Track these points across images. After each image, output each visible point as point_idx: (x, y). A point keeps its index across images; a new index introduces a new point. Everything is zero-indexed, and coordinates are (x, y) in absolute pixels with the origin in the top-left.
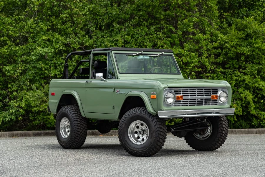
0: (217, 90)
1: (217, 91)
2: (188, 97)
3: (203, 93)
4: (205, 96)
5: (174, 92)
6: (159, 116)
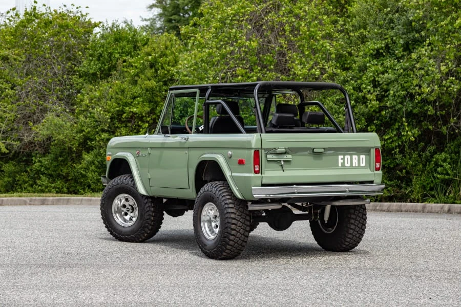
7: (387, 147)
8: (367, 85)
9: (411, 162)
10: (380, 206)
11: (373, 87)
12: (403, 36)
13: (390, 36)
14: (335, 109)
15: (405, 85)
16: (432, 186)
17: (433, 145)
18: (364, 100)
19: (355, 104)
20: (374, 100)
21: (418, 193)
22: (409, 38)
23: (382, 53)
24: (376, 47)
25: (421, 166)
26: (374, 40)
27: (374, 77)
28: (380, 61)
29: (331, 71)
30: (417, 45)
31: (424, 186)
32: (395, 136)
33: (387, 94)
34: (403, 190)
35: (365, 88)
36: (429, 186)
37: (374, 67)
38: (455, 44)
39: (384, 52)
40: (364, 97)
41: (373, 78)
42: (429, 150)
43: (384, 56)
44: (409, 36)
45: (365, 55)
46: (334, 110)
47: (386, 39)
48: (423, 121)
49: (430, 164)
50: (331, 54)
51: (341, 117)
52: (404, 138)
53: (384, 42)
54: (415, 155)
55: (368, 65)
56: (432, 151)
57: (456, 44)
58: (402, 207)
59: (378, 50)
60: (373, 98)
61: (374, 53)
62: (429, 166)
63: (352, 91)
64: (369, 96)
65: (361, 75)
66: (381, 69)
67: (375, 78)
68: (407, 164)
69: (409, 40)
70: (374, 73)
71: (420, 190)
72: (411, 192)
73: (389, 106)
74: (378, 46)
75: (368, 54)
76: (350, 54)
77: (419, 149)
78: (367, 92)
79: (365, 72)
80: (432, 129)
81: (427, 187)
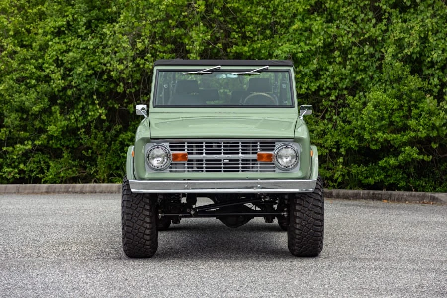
0: (274, 143)
1: (274, 146)
2: (202, 156)
3: (238, 150)
4: (244, 156)
5: (168, 146)
6: (132, 190)
7: (70, 126)
8: (50, 64)
9: (96, 142)
10: (73, 188)
11: (56, 66)
12: (86, 15)
13: (71, 14)
14: (16, 88)
15: (92, 63)
16: (118, 165)
17: (119, 124)
18: (47, 79)
19: (36, 83)
20: (59, 80)
21: (104, 172)
22: (92, 17)
23: (63, 31)
24: (57, 25)
25: (106, 145)
26: (54, 17)
27: (56, 55)
28: (61, 39)
29: (11, 49)
30: (100, 23)
31: (110, 165)
32: (81, 115)
33: (72, 73)
34: (88, 170)
35: (47, 68)
36: (115, 165)
37: (56, 45)
38: (149, 21)
39: (66, 30)
40: (47, 76)
41: (56, 57)
42: (114, 129)
43: (65, 34)
44: (92, 15)
45: (45, 34)
46: (15, 90)
47: (67, 16)
48: (108, 100)
49: (115, 143)
50: (9, 31)
51: (23, 97)
52: (89, 118)
53: (65, 20)
54: (100, 135)
55: (50, 43)
56: (118, 130)
57: (151, 21)
58: (96, 188)
59: (59, 28)
60: (57, 77)
61: (55, 31)
62: (115, 145)
63: (34, 70)
64: (53, 76)
65: (42, 53)
66: (64, 47)
67: (58, 57)
68: (93, 144)
69: (92, 18)
70: (57, 52)
71: (106, 170)
72: (97, 172)
73: (74, 85)
74: (60, 23)
75: (50, 31)
76: (29, 31)
77: (104, 129)
78: (50, 72)
79: (46, 50)
80: (117, 108)
81: (113, 167)
